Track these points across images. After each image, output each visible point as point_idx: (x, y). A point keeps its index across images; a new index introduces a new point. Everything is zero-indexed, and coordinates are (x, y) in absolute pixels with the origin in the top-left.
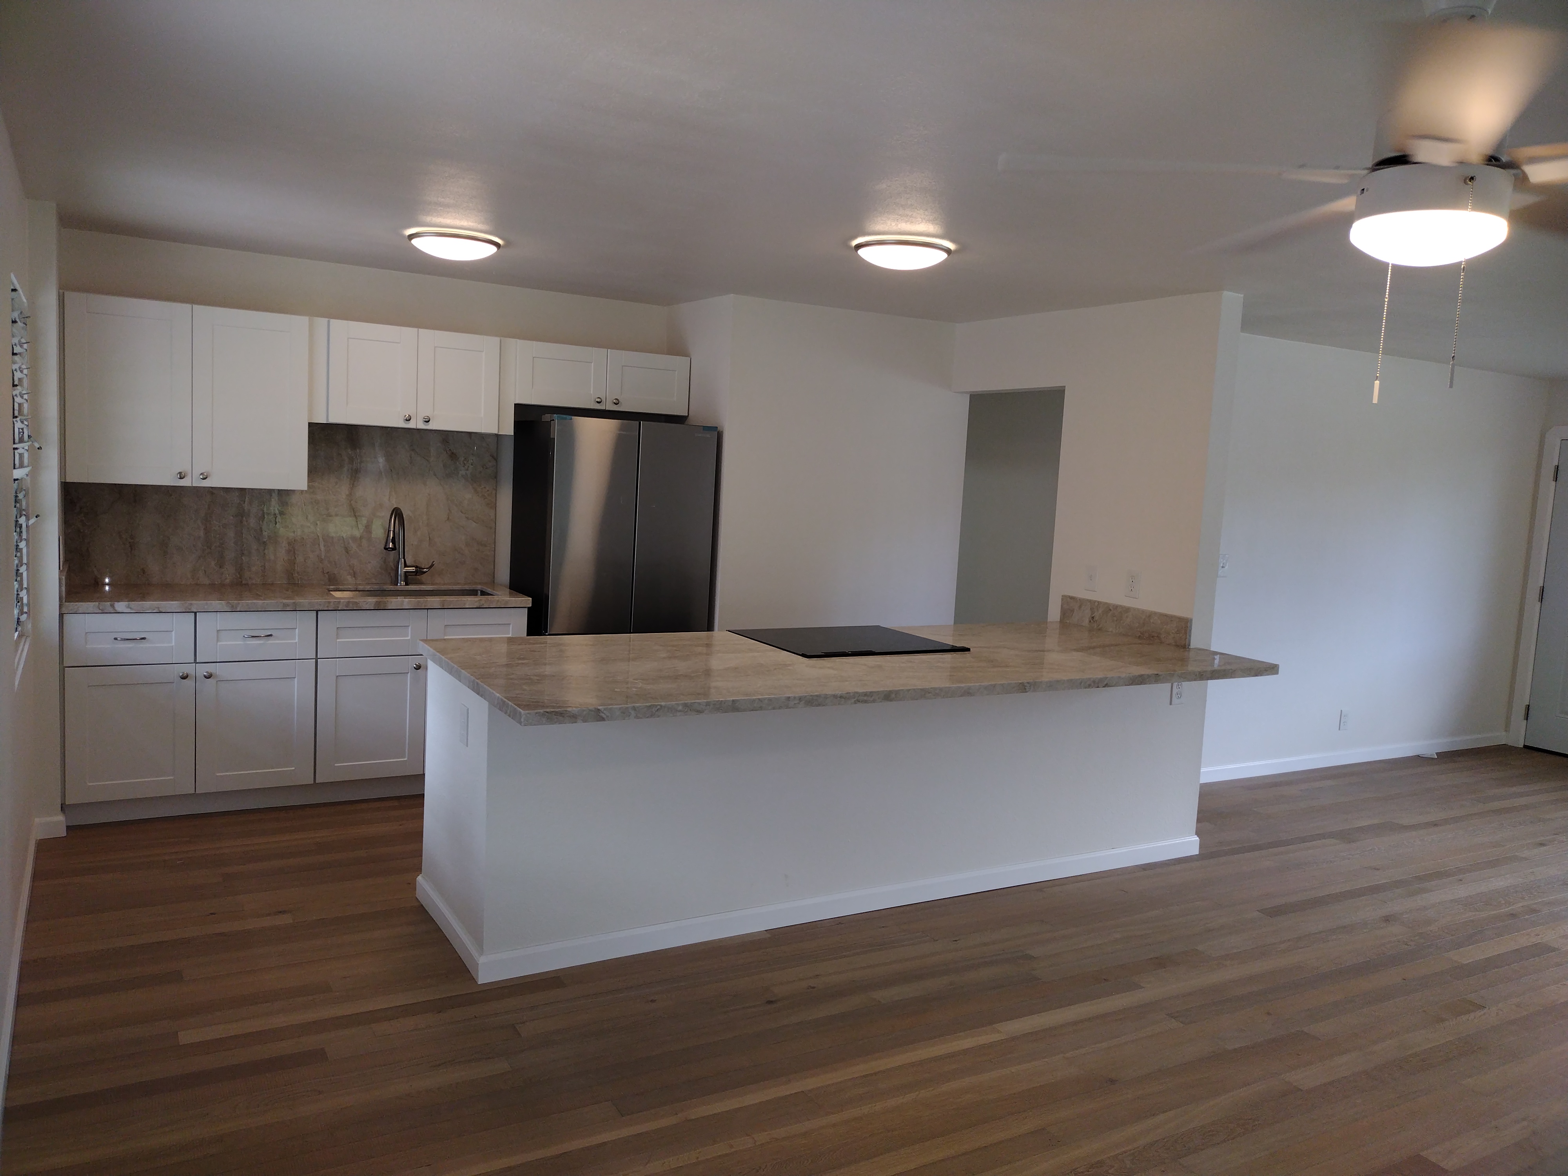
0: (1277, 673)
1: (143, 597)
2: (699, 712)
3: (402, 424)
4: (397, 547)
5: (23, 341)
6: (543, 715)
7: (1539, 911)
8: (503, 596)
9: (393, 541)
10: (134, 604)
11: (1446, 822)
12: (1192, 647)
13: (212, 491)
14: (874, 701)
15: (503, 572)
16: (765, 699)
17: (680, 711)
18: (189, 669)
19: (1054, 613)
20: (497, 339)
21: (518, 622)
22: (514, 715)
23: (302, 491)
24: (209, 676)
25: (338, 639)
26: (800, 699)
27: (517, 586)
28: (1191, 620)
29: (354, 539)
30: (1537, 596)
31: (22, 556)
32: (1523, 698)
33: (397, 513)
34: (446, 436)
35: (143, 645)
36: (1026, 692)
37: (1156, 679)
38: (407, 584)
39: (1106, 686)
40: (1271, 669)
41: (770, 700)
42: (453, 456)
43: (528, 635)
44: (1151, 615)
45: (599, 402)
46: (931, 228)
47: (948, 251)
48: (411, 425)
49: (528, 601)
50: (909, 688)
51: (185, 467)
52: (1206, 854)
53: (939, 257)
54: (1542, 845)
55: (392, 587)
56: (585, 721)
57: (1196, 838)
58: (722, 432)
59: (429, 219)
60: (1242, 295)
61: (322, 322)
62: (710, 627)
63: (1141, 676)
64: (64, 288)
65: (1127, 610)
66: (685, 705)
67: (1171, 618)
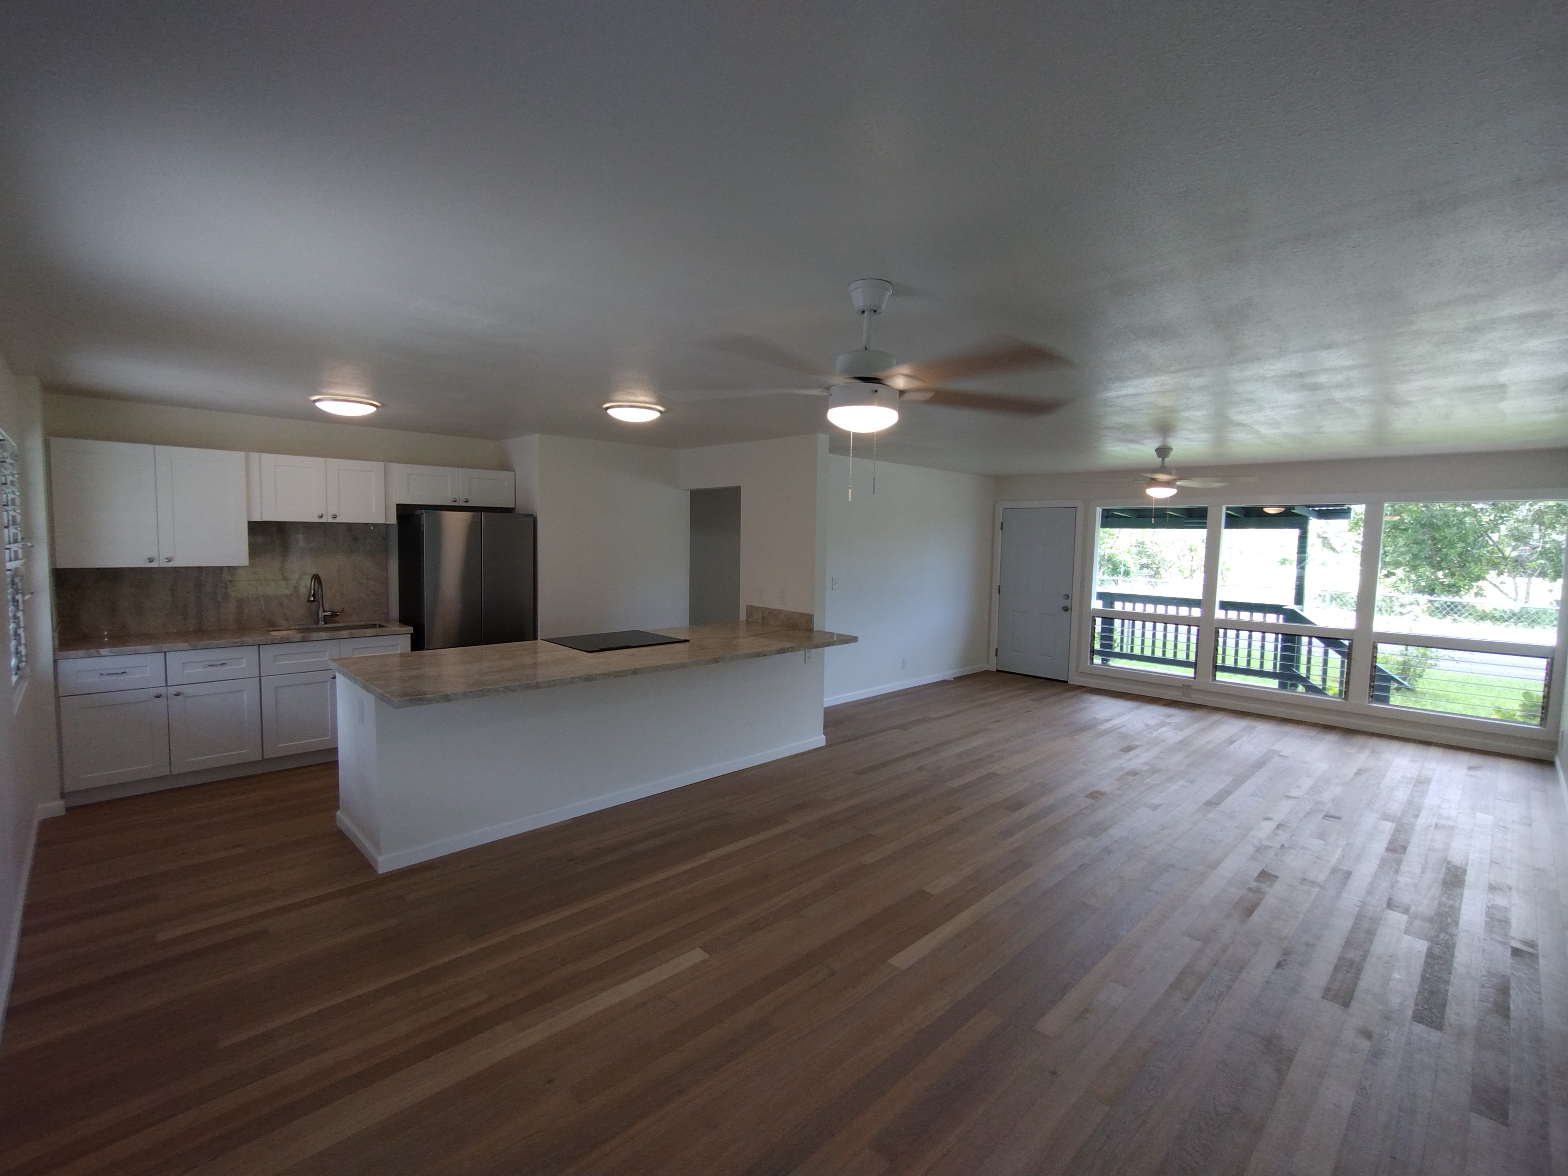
0: (857, 641)
1: (124, 644)
2: (514, 691)
3: (317, 520)
4: (317, 599)
5: (15, 472)
6: (409, 700)
7: (994, 756)
8: (396, 628)
9: (314, 596)
10: (114, 650)
11: (953, 714)
12: (815, 630)
13: (176, 570)
14: (626, 676)
15: (395, 611)
16: (558, 679)
17: (502, 691)
18: (162, 691)
19: (743, 616)
20: (382, 464)
21: (403, 643)
22: (389, 702)
23: (246, 567)
24: (177, 695)
25: (276, 662)
26: (580, 677)
27: (404, 620)
28: (813, 615)
29: (286, 596)
30: (997, 591)
31: (19, 622)
32: (994, 645)
33: (316, 578)
34: (350, 527)
35: (124, 677)
36: (718, 662)
37: (792, 649)
38: (325, 623)
39: (764, 655)
40: (854, 639)
41: (560, 680)
42: (355, 539)
43: (412, 651)
44: (792, 613)
45: (454, 501)
46: (647, 399)
47: (660, 412)
48: (323, 520)
49: (411, 630)
50: (648, 666)
51: (153, 554)
52: (829, 745)
53: (656, 415)
54: (999, 721)
55: (314, 626)
56: (438, 702)
57: (824, 737)
58: (537, 517)
59: (326, 391)
60: (828, 436)
61: (255, 456)
62: (535, 638)
63: (783, 648)
64: (50, 434)
65: (781, 611)
66: (506, 687)
67: (802, 614)
